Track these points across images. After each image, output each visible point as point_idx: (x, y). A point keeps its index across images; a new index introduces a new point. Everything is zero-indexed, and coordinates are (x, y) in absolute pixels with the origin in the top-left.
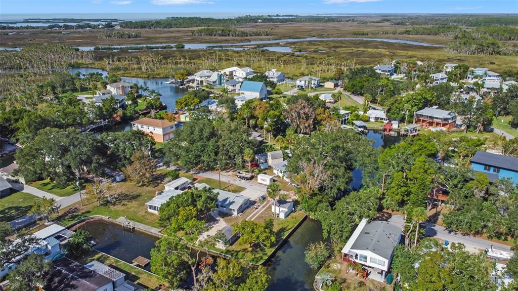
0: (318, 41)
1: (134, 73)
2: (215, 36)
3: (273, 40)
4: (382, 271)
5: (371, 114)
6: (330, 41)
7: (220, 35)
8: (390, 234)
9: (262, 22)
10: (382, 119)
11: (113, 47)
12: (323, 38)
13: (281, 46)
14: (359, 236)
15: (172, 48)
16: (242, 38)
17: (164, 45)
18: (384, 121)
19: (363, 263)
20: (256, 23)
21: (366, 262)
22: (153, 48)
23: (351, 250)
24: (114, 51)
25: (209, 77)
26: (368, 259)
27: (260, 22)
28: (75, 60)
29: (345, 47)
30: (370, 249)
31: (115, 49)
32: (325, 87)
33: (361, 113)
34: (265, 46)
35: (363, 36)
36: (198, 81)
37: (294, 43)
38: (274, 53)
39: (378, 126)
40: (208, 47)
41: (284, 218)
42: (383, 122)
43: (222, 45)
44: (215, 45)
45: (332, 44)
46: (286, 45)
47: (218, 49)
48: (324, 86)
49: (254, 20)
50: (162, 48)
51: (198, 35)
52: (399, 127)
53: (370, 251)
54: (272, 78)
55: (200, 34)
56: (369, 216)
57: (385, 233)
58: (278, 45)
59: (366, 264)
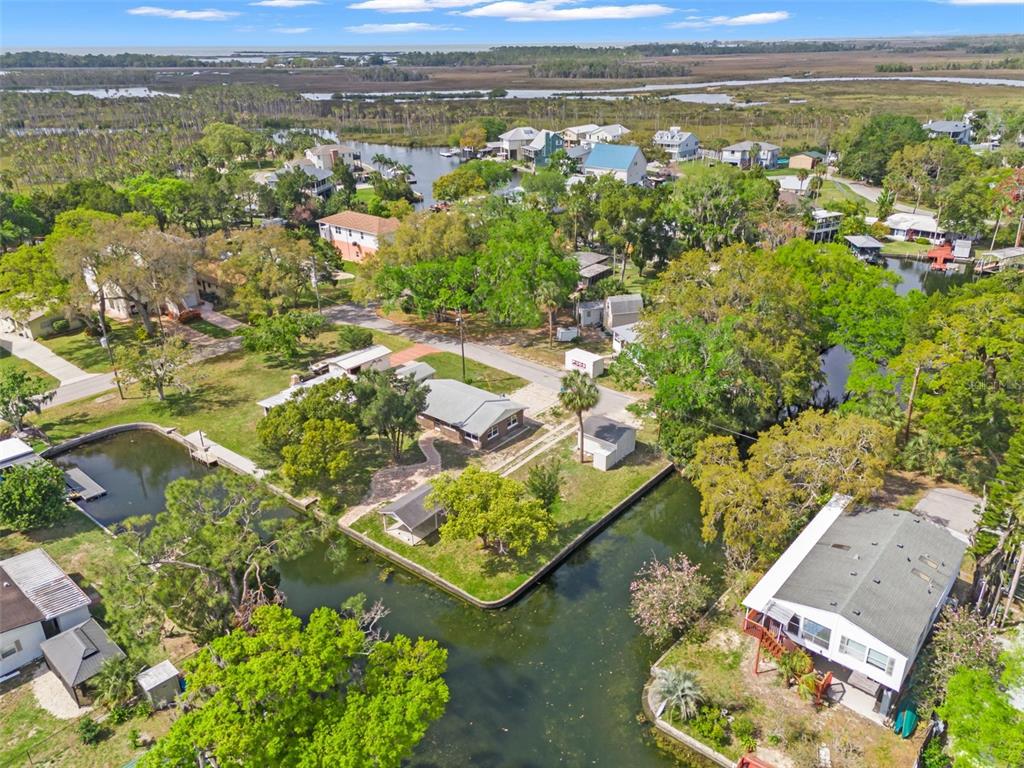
0: (794, 83)
1: (385, 137)
2: (575, 76)
3: (694, 83)
4: (882, 689)
5: (898, 223)
6: (820, 82)
7: (585, 76)
8: (921, 558)
9: (680, 54)
10: (926, 234)
11: (367, 95)
12: (806, 77)
13: (708, 93)
14: (812, 552)
15: (482, 96)
16: (630, 81)
17: (467, 92)
18: (932, 241)
19: (816, 648)
20: (666, 55)
21: (826, 646)
22: (445, 96)
23: (779, 602)
24: (368, 100)
25: (529, 142)
26: (835, 641)
27: (675, 55)
28: (283, 115)
29: (853, 93)
30: (842, 606)
31: (370, 97)
32: (791, 166)
33: (871, 220)
34: (673, 93)
35: (897, 73)
36: (507, 151)
37: (737, 88)
38: (691, 105)
39: (916, 250)
40: (554, 95)
41: (604, 470)
42: (928, 243)
43: (584, 92)
44: (571, 92)
45: (823, 89)
46: (720, 91)
47: (572, 98)
48: (787, 165)
49: (664, 50)
50: (460, 96)
51: (542, 76)
52: (972, 254)
53: (844, 615)
54: (669, 146)
55: (545, 73)
56: (852, 492)
57: (905, 553)
58: (702, 91)
59: (826, 653)
